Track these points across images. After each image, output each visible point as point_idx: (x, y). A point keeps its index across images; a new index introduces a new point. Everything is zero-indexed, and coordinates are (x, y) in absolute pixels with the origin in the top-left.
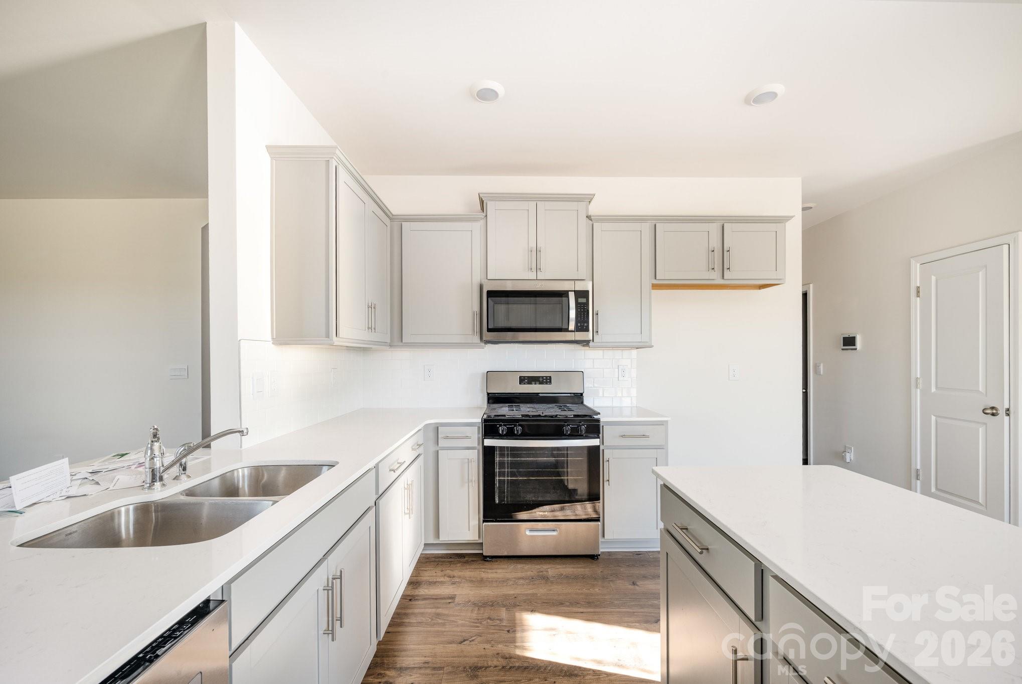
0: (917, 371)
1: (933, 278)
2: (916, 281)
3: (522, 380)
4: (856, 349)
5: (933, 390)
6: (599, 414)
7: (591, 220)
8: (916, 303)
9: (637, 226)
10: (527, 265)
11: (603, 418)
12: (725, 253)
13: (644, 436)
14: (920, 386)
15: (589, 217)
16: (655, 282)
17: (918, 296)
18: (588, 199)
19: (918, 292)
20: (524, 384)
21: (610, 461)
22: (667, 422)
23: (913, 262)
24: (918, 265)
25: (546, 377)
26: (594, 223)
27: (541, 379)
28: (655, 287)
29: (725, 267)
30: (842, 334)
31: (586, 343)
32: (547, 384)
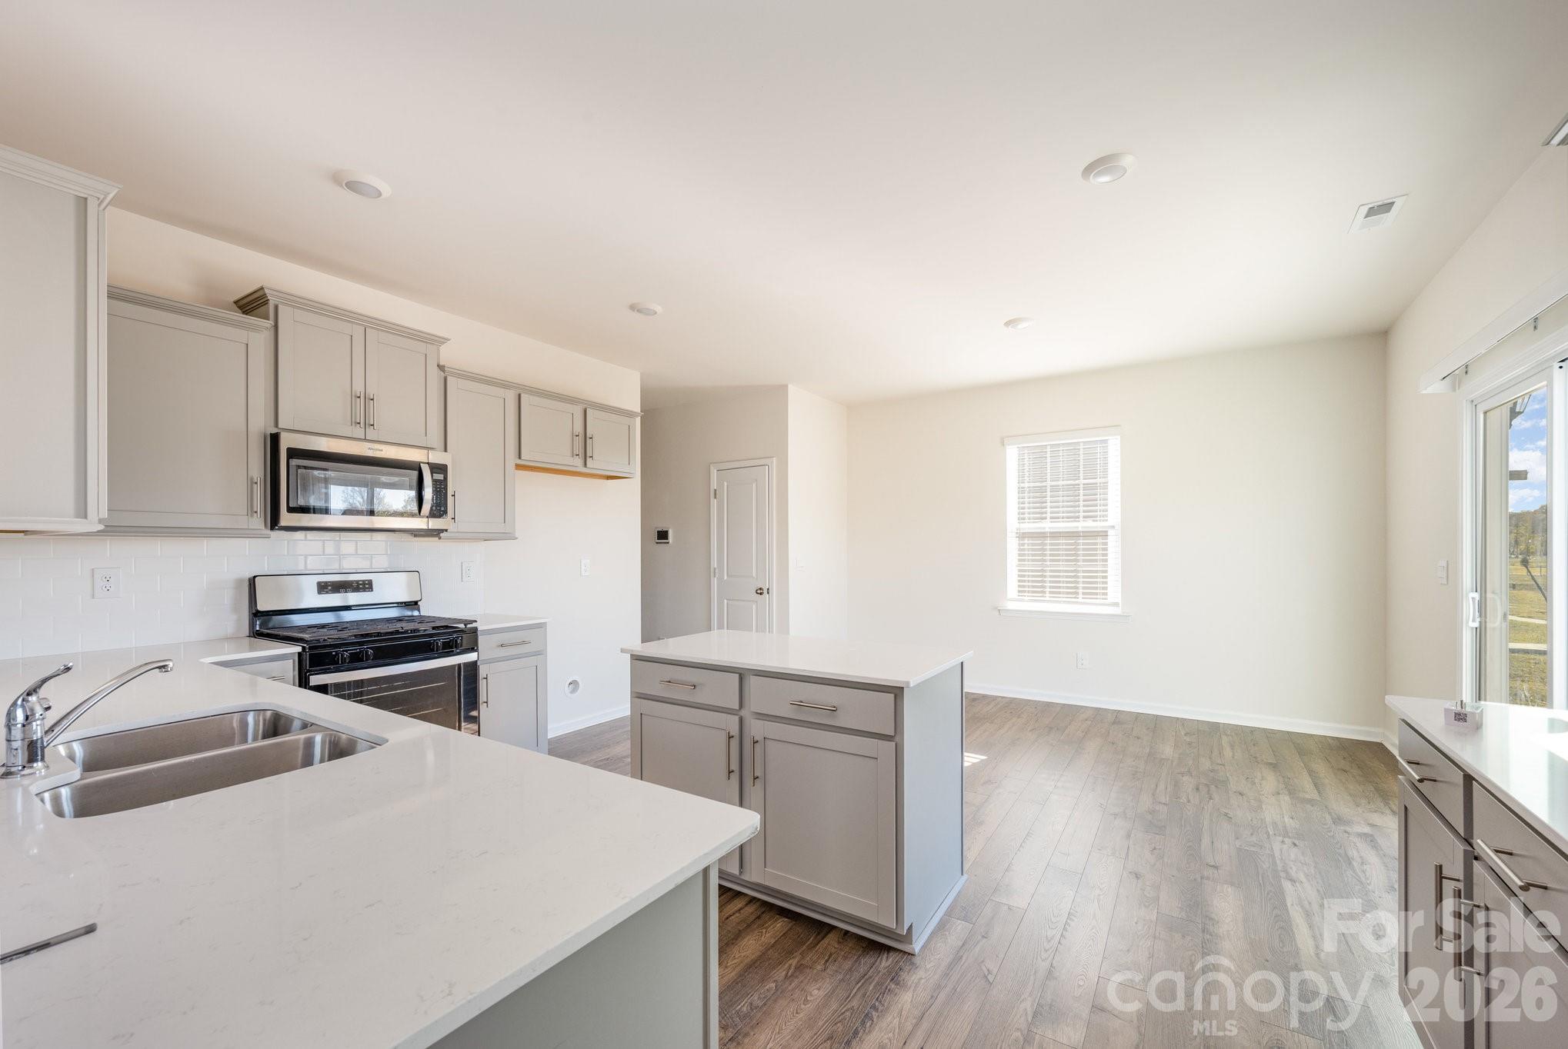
0: (715, 564)
1: (725, 484)
2: (714, 485)
3: (323, 588)
4: (668, 543)
5: (726, 578)
6: (476, 621)
7: (444, 371)
8: (714, 502)
9: (501, 392)
10: (349, 418)
11: (481, 627)
12: (588, 441)
13: (524, 643)
14: (717, 576)
15: (441, 368)
16: (519, 462)
17: (715, 498)
18: (437, 341)
19: (715, 494)
20: (327, 593)
21: (488, 678)
22: (545, 623)
23: (712, 468)
24: (715, 471)
25: (363, 581)
26: (449, 378)
27: (355, 585)
28: (518, 467)
29: (588, 455)
30: (656, 528)
31: (436, 533)
32: (365, 591)
